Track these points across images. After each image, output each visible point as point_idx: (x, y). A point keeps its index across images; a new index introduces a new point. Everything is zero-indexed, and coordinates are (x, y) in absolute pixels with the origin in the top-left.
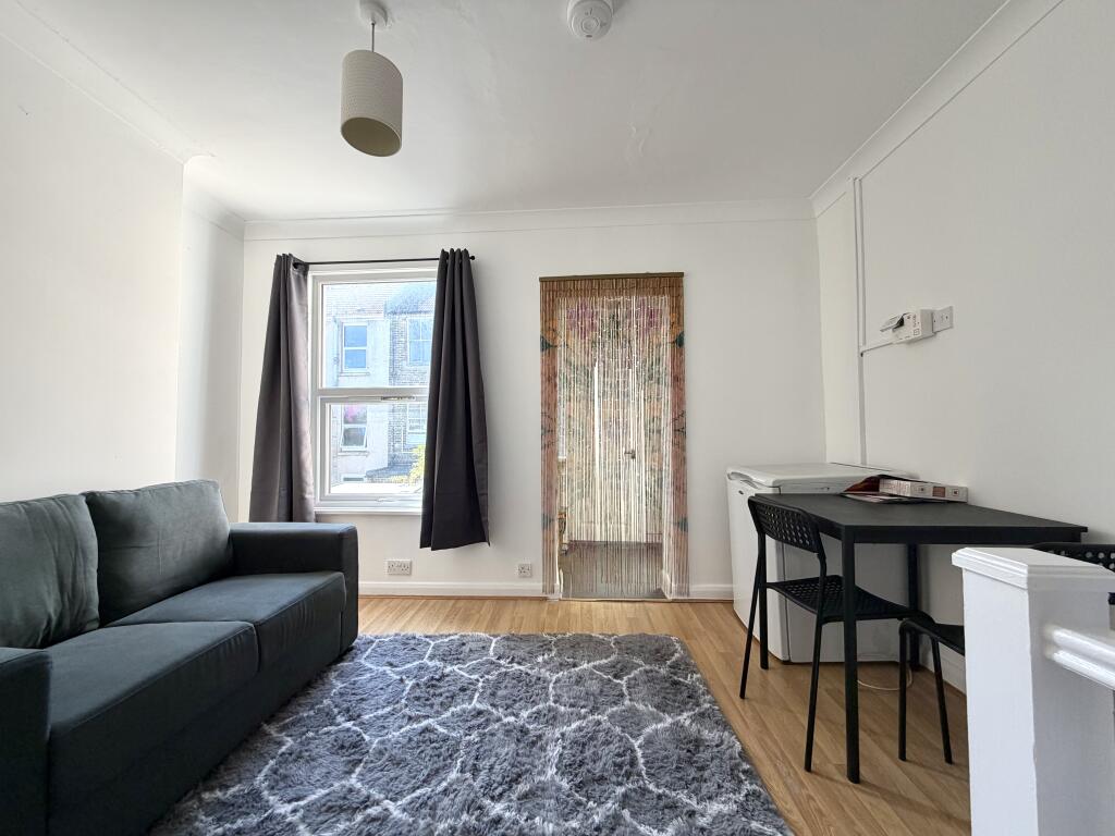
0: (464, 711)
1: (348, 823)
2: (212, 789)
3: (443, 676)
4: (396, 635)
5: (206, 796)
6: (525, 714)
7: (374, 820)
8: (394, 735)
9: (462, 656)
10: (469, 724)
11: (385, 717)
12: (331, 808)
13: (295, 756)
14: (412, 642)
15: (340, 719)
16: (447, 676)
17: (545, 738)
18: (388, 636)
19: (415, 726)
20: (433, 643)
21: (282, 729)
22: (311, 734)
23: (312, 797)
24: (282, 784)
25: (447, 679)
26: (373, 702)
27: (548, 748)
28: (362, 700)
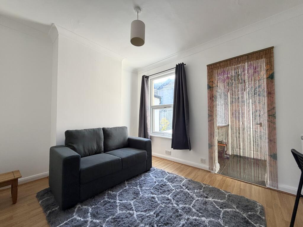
0: (165, 197)
1: (125, 212)
2: (111, 191)
3: (166, 185)
4: (161, 170)
5: (109, 192)
6: (181, 206)
7: (130, 214)
8: (146, 195)
9: (173, 181)
10: (164, 201)
11: (147, 190)
12: (125, 206)
13: (126, 191)
14: (164, 173)
15: (138, 186)
16: (167, 185)
17: (182, 216)
18: (159, 170)
19: (152, 195)
20: (168, 175)
21: (128, 184)
22: (131, 187)
23: (123, 202)
24: (121, 196)
25: (166, 186)
26: (147, 185)
27: (182, 220)
28: (145, 183)
